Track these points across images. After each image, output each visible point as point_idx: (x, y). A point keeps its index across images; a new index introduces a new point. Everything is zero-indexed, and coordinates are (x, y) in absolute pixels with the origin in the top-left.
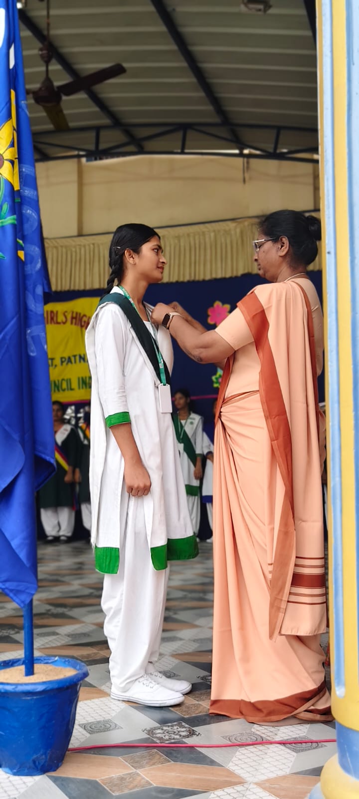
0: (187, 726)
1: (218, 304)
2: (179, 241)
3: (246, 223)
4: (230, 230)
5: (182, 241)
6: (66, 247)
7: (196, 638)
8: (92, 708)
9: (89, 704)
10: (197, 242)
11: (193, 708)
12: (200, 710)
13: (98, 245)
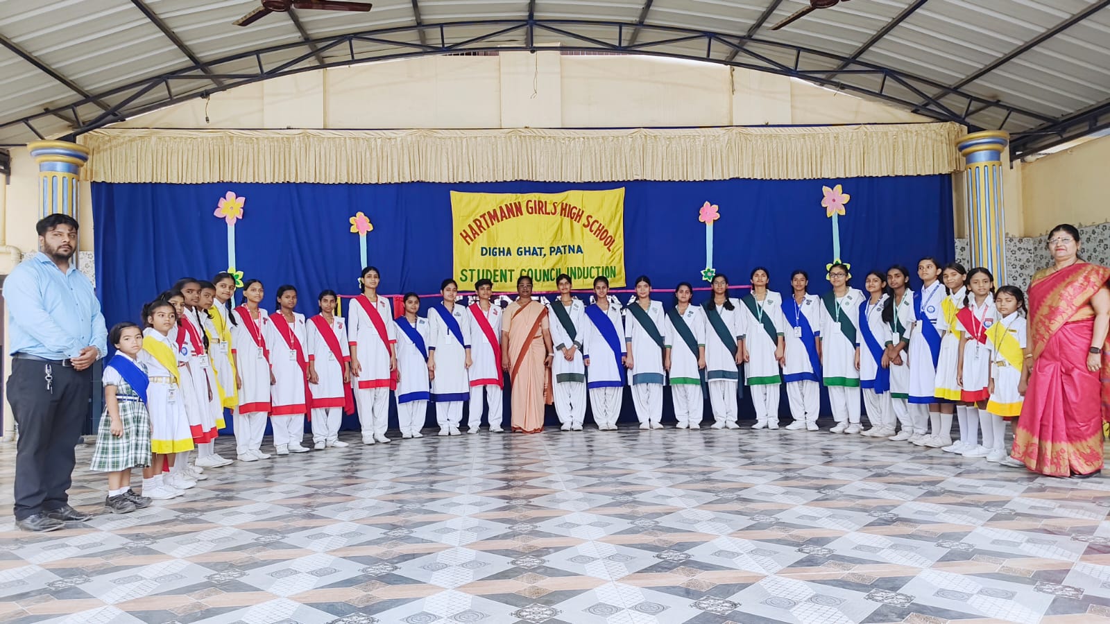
4: (717, 136)
5: (673, 143)
10: (688, 144)
13: (588, 138)
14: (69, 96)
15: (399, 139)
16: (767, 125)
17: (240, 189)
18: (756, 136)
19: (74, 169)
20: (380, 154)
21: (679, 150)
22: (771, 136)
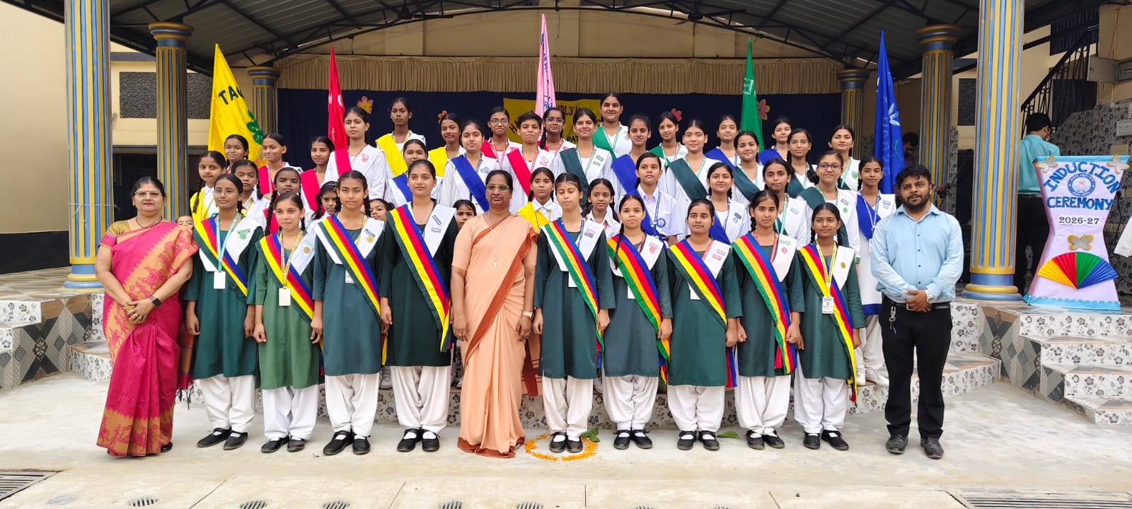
4: (684, 64)
5: (653, 68)
10: (663, 70)
13: (596, 64)
14: (269, 36)
15: (471, 63)
16: (717, 58)
17: (370, 94)
18: (709, 65)
19: (271, 83)
20: (458, 73)
21: (656, 73)
22: (719, 65)
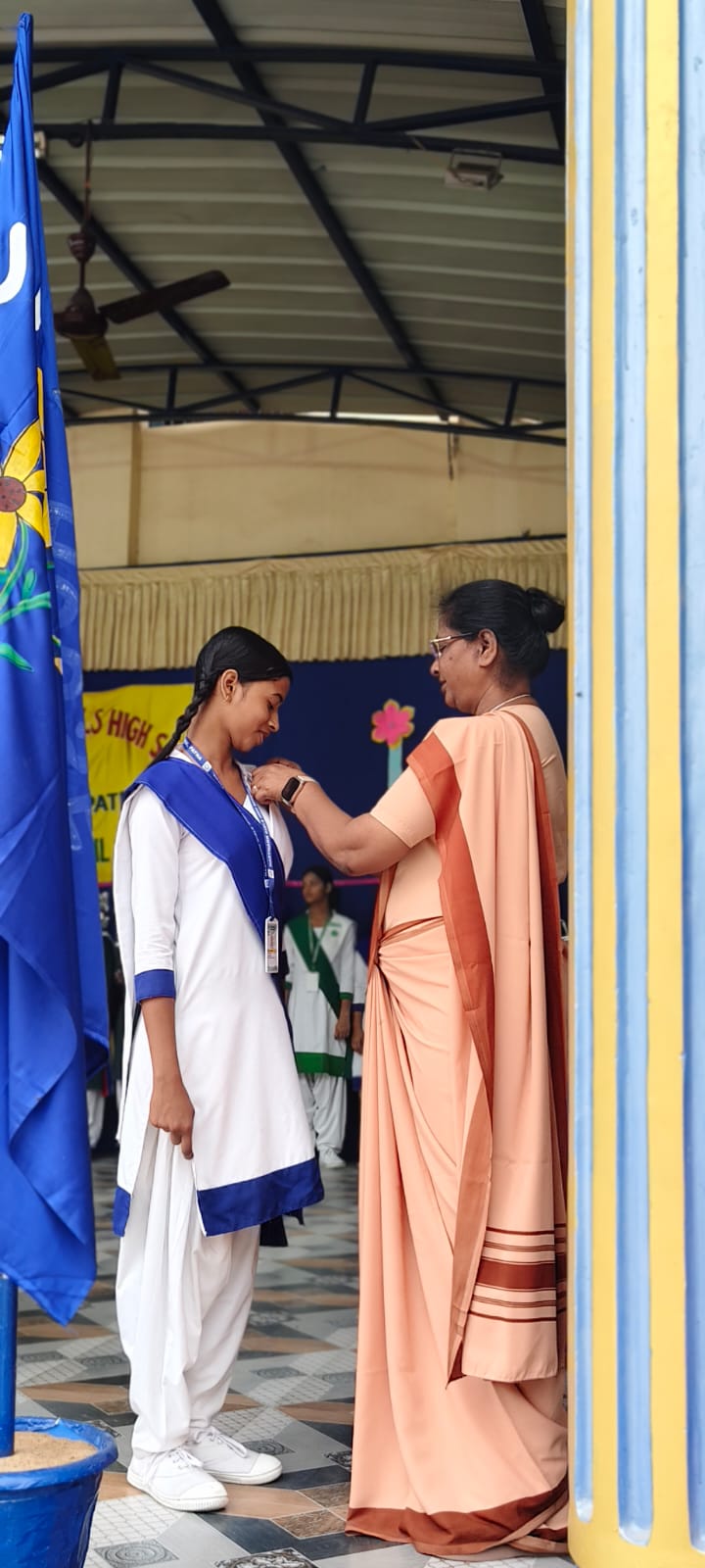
0: (302, 1557)
1: (391, 704)
2: (322, 583)
3: (450, 555)
4: (419, 566)
5: (327, 584)
6: (105, 587)
7: (329, 1372)
8: (121, 1516)
9: (116, 1508)
10: (356, 586)
11: (315, 1520)
12: (328, 1524)
13: (167, 585)
16: (527, 537)
18: (496, 560)
21: (337, 598)
22: (525, 560)
